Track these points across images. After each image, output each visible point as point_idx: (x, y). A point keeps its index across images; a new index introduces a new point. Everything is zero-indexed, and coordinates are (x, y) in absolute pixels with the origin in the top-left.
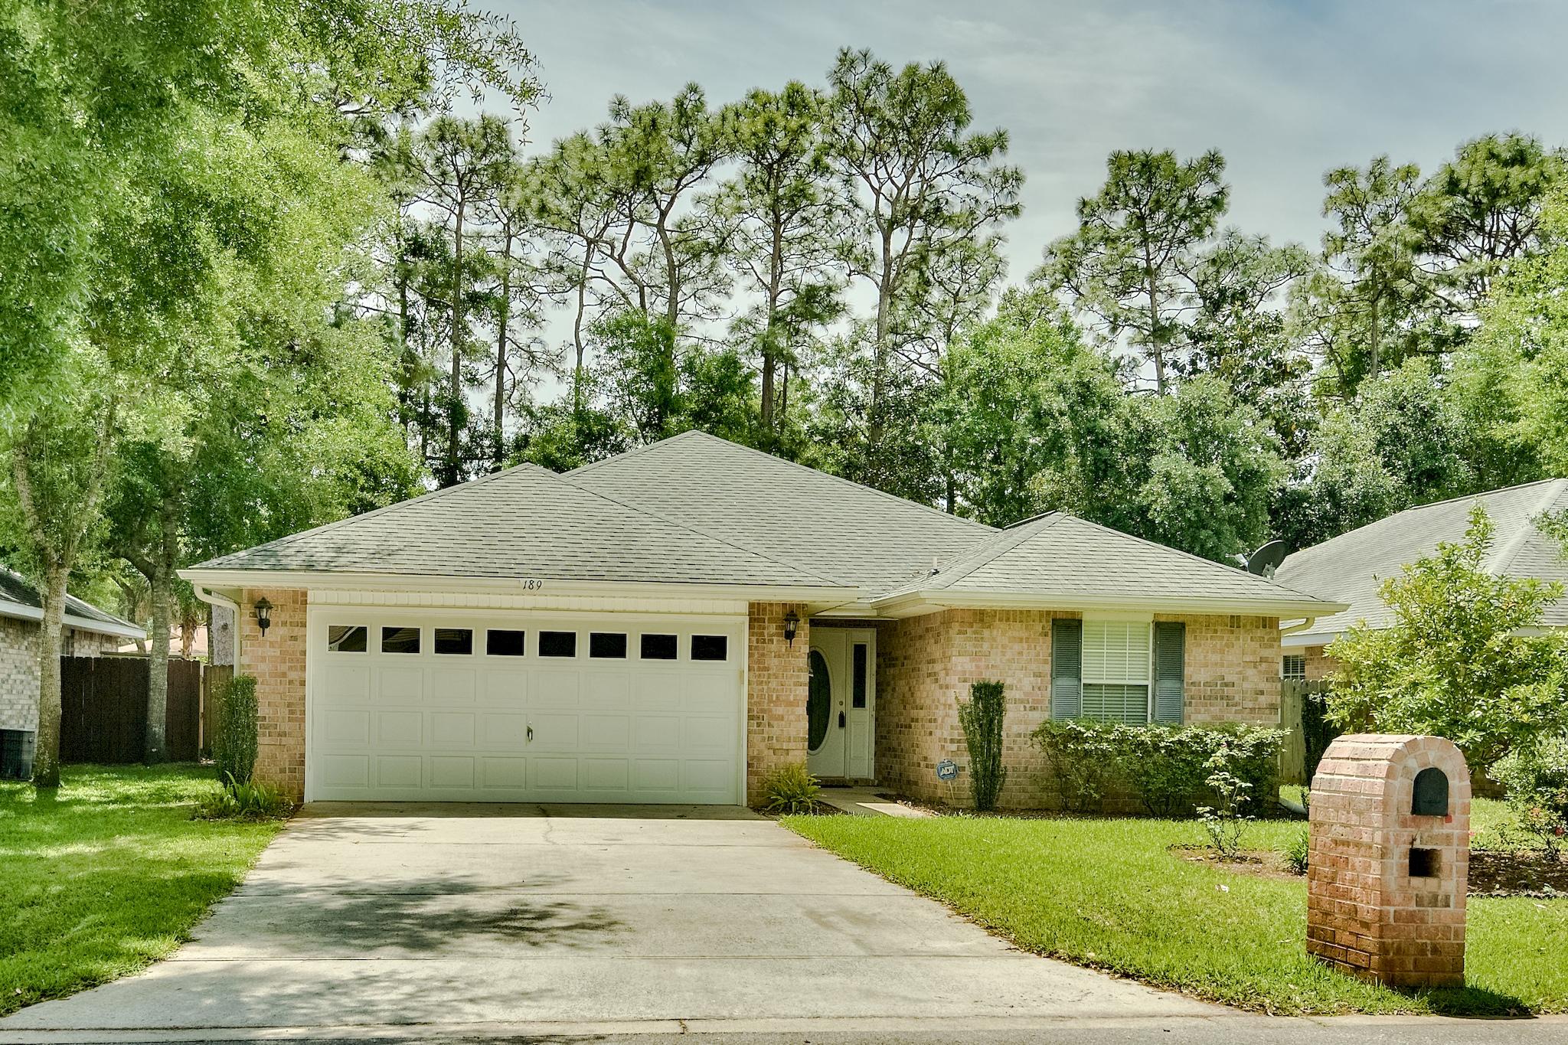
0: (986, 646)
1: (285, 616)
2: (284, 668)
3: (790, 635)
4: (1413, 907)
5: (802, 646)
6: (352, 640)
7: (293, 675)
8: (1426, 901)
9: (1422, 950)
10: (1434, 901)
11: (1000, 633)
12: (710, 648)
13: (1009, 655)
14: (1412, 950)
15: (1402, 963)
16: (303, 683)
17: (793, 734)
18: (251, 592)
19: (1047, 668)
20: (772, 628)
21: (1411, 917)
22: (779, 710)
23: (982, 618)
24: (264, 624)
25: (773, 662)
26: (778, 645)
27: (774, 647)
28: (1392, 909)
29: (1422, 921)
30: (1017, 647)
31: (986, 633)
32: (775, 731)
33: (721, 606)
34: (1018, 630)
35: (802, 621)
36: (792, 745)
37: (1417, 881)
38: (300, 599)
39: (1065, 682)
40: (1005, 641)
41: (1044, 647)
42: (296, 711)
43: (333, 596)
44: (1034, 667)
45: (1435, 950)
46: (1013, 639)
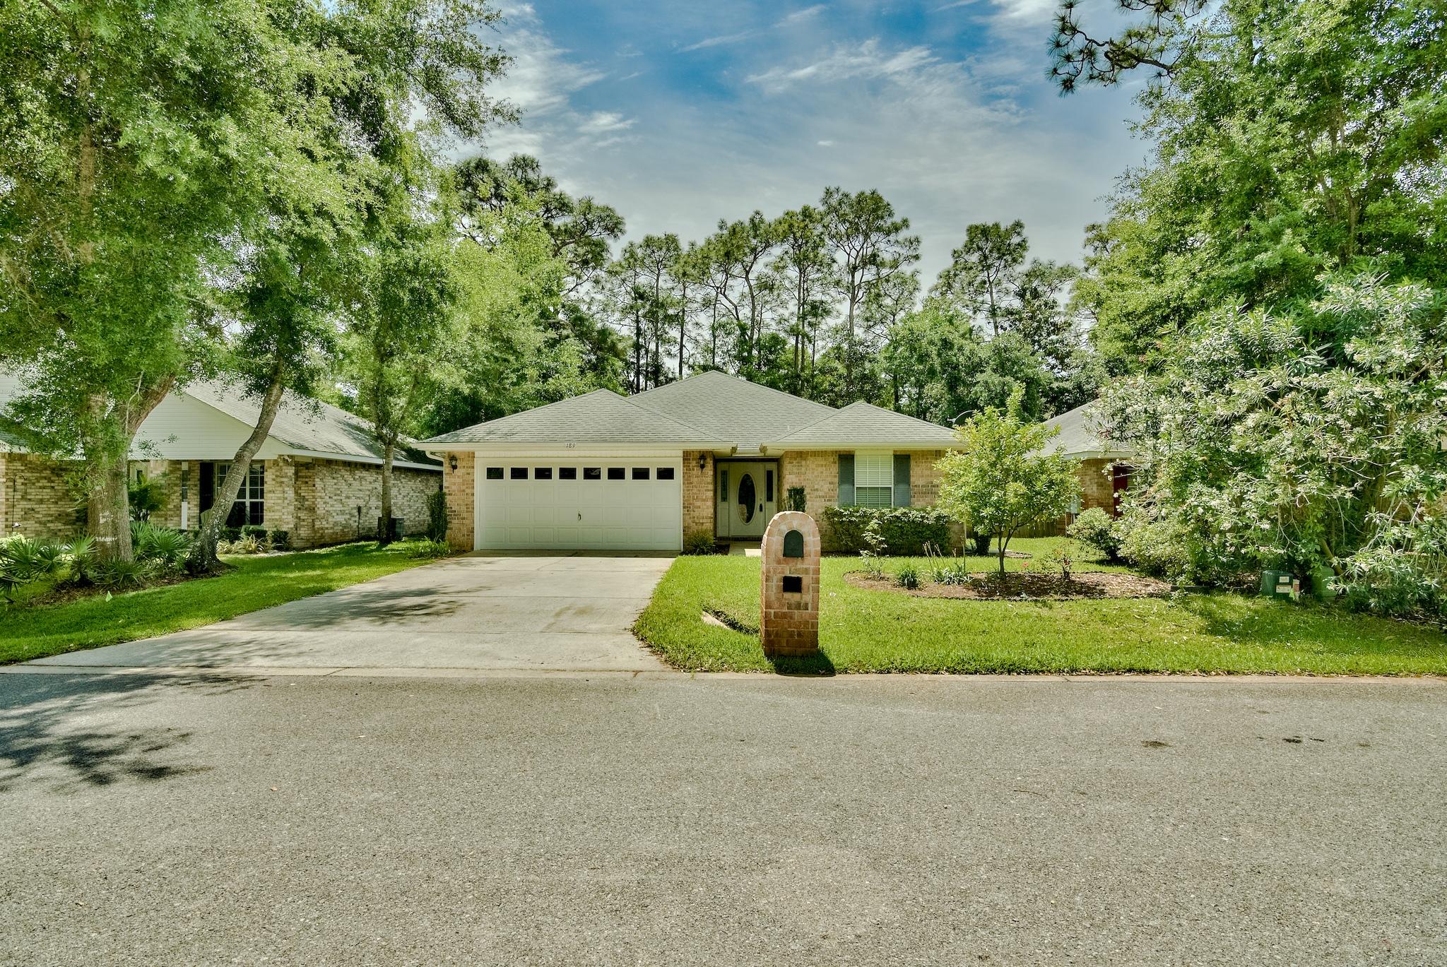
0: (803, 469)
1: (464, 464)
2: (464, 487)
3: (702, 467)
5: (709, 470)
6: (494, 473)
7: (468, 491)
11: (811, 463)
12: (666, 474)
13: (816, 473)
16: (473, 495)
17: (705, 515)
18: (449, 453)
19: (836, 480)
20: (694, 463)
22: (698, 504)
23: (801, 455)
24: (455, 467)
25: (695, 480)
26: (697, 471)
27: (695, 472)
30: (820, 469)
31: (803, 463)
32: (696, 514)
33: (668, 453)
34: (820, 461)
35: (708, 460)
36: (705, 521)
38: (472, 456)
39: (846, 487)
40: (814, 466)
41: (835, 469)
42: (470, 508)
43: (487, 454)
44: (829, 479)
46: (818, 466)
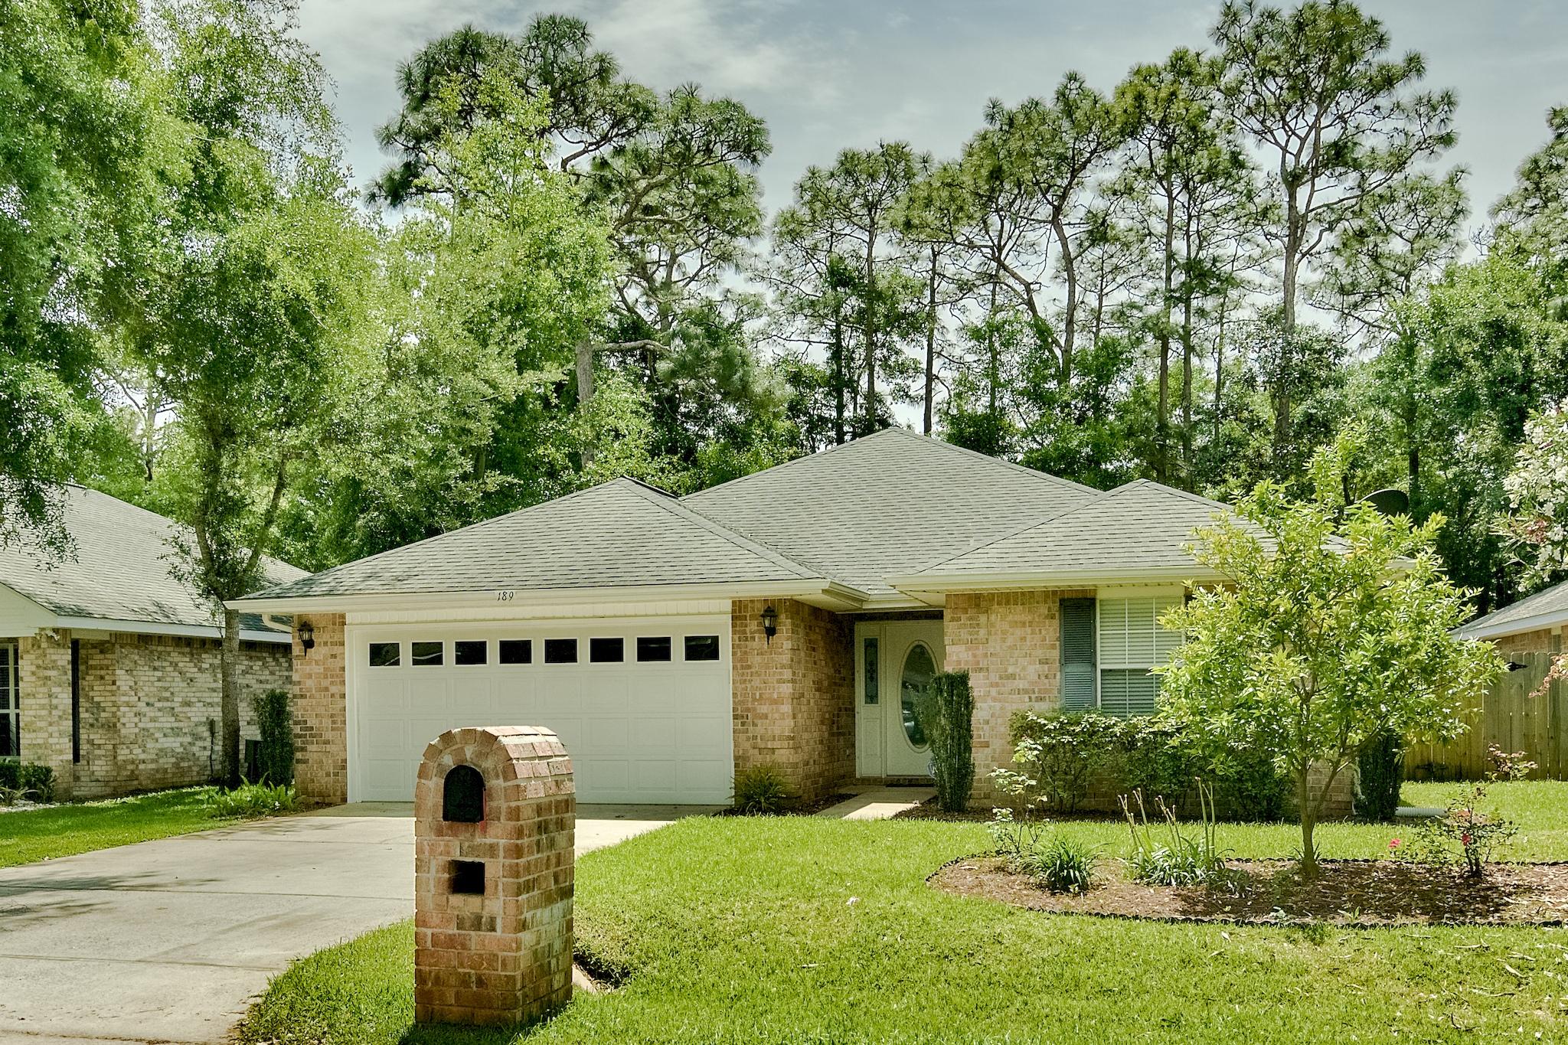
0: (982, 632)
1: (326, 637)
2: (325, 683)
3: (771, 632)
4: (453, 930)
5: (785, 639)
6: (382, 654)
7: (333, 689)
8: (467, 924)
9: (464, 981)
10: (477, 923)
11: (999, 618)
12: (702, 649)
13: (1010, 641)
14: (453, 981)
15: (442, 995)
16: (343, 696)
17: (777, 732)
18: (300, 616)
19: (1055, 654)
20: (753, 625)
21: (451, 942)
22: (764, 709)
23: (977, 602)
24: (309, 644)
25: (756, 660)
26: (759, 641)
27: (756, 644)
28: (429, 932)
29: (464, 946)
30: (1019, 632)
31: (983, 618)
32: (759, 730)
33: (704, 605)
34: (1019, 614)
35: (783, 617)
36: (777, 744)
37: (457, 900)
38: (340, 621)
39: (1077, 669)
40: (1006, 626)
41: (1052, 631)
42: (338, 721)
43: (368, 617)
44: (1039, 653)
45: (480, 982)
46: (1014, 624)
